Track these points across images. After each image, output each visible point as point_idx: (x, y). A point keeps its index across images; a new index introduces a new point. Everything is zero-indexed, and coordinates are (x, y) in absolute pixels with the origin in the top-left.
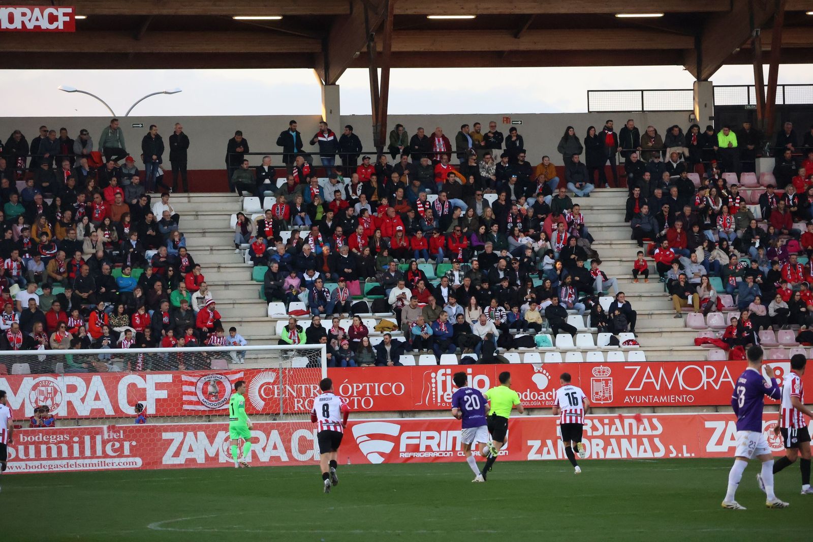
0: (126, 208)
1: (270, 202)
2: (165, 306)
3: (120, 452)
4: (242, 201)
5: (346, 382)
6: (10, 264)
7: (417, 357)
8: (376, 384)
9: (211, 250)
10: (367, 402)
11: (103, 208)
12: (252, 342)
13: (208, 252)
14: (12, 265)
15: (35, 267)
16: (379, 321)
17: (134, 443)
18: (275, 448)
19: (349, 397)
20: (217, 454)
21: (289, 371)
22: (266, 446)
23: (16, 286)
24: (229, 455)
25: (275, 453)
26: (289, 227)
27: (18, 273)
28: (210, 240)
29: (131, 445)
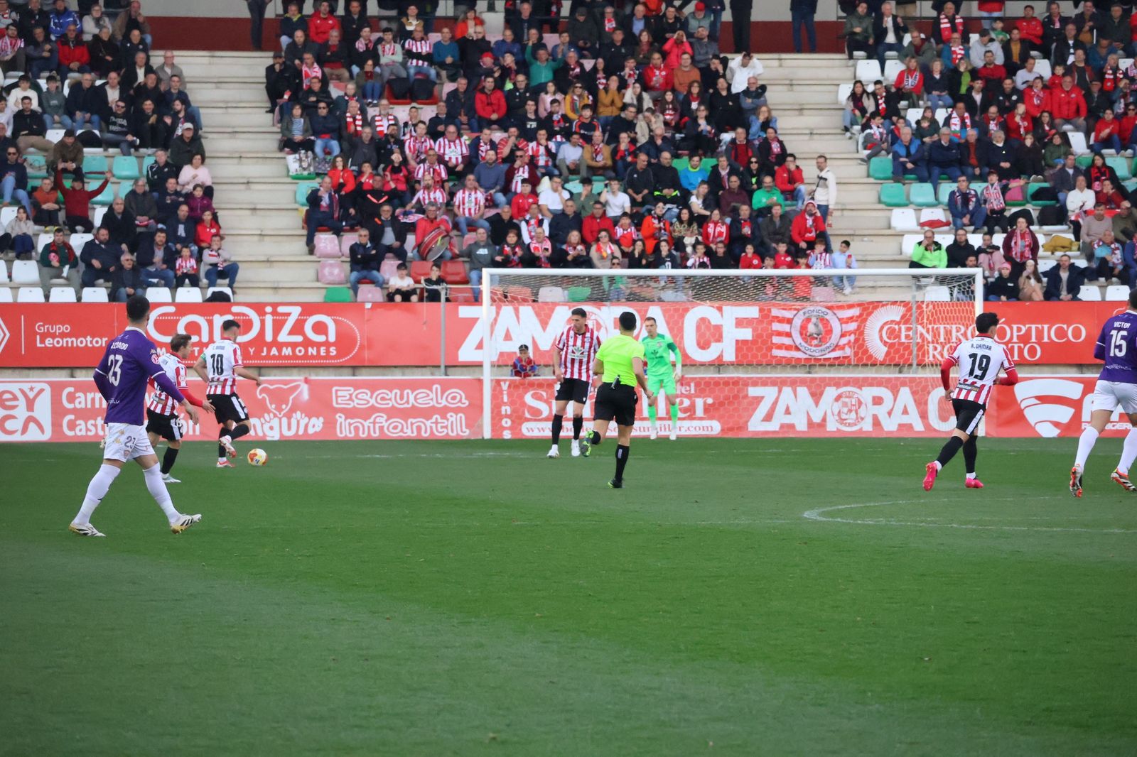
0: (696, 75)
1: (894, 68)
2: (745, 211)
3: (690, 413)
4: (855, 66)
5: (1002, 323)
6: (535, 148)
7: (1103, 288)
8: (1046, 327)
9: (811, 134)
10: (1032, 351)
11: (664, 73)
12: (868, 263)
13: (807, 137)
14: (538, 151)
15: (571, 153)
16: (1050, 238)
17: (710, 401)
18: (905, 412)
19: (1006, 344)
20: (824, 420)
21: (927, 306)
22: (892, 410)
23: (546, 179)
24: (842, 421)
25: (905, 420)
26: (921, 103)
27: (547, 162)
28: (810, 120)
29: (705, 403)
